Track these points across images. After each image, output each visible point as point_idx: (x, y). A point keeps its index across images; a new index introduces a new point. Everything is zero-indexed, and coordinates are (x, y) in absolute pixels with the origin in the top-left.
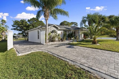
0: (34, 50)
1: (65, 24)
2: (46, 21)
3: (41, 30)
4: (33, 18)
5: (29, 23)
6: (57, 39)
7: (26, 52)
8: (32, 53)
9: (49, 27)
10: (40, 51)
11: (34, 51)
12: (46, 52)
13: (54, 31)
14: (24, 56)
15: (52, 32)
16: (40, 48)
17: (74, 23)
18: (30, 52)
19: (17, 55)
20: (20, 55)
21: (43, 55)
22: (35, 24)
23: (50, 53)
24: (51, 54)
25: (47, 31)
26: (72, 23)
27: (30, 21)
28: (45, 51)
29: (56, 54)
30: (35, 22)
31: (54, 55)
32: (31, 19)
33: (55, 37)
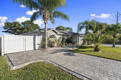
0: (34, 60)
1: (61, 28)
2: (45, 24)
3: (39, 34)
4: (28, 21)
5: (23, 26)
6: (56, 45)
7: (22, 63)
8: (31, 64)
9: (48, 31)
10: (41, 61)
11: (33, 62)
12: (50, 62)
13: (53, 36)
14: (20, 69)
15: (51, 37)
16: (40, 57)
17: (69, 28)
18: (28, 63)
19: (11, 69)
20: (14, 68)
21: (47, 68)
22: (30, 27)
23: (55, 65)
24: (57, 66)
25: (47, 36)
26: (68, 28)
27: (25, 23)
28: (48, 61)
29: (64, 67)
30: (30, 25)
31: (61, 67)
32: (25, 22)
33: (54, 43)
